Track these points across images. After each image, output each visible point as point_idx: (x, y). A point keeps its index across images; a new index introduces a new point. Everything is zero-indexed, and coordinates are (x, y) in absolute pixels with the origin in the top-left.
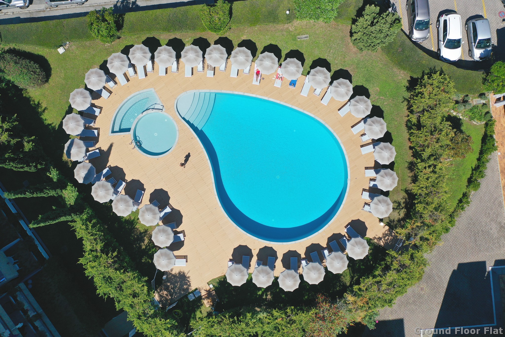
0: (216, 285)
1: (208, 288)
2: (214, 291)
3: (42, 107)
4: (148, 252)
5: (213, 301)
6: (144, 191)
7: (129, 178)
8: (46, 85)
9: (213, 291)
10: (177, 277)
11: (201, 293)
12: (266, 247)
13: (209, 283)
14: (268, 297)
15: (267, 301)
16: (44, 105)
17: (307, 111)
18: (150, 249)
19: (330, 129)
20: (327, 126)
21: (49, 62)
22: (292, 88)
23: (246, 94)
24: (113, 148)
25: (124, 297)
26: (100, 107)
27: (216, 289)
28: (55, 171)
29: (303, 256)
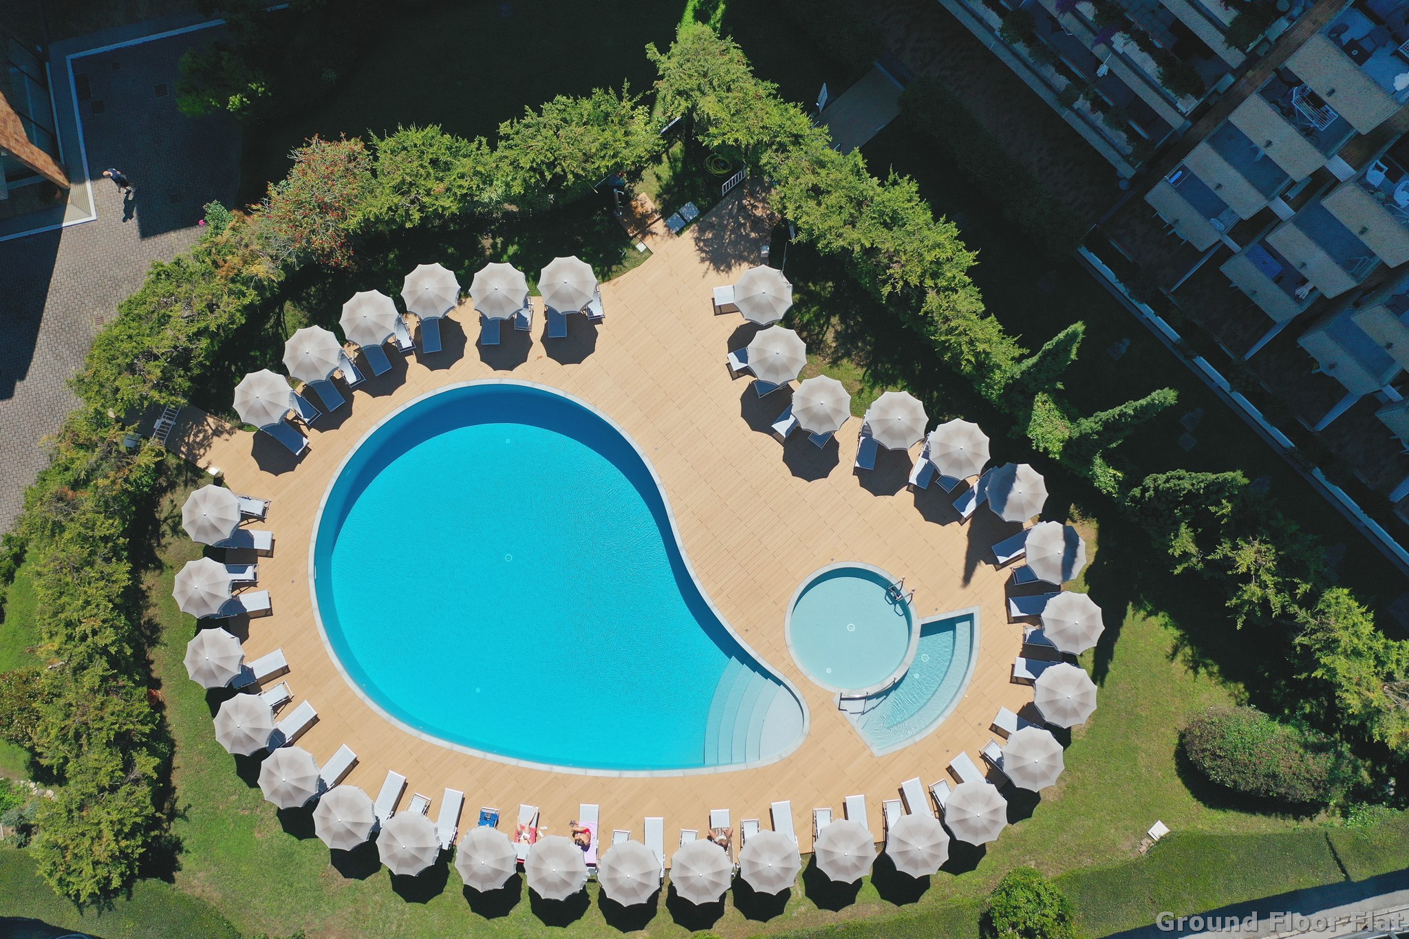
0: (628, 252)
1: (649, 241)
2: (631, 235)
3: (1184, 661)
4: (821, 310)
5: (630, 211)
6: (856, 468)
7: (905, 497)
8: (1182, 725)
9: (635, 236)
10: (734, 257)
11: (666, 226)
12: (511, 368)
13: (647, 254)
14: (491, 241)
15: (491, 231)
16: (1178, 666)
17: (441, 748)
18: (817, 316)
19: (375, 707)
20: (384, 715)
21: (1187, 792)
22: (491, 809)
23: (614, 774)
24: (961, 573)
25: (844, 183)
26: (1017, 683)
27: (627, 242)
28: (1103, 485)
29: (411, 360)
